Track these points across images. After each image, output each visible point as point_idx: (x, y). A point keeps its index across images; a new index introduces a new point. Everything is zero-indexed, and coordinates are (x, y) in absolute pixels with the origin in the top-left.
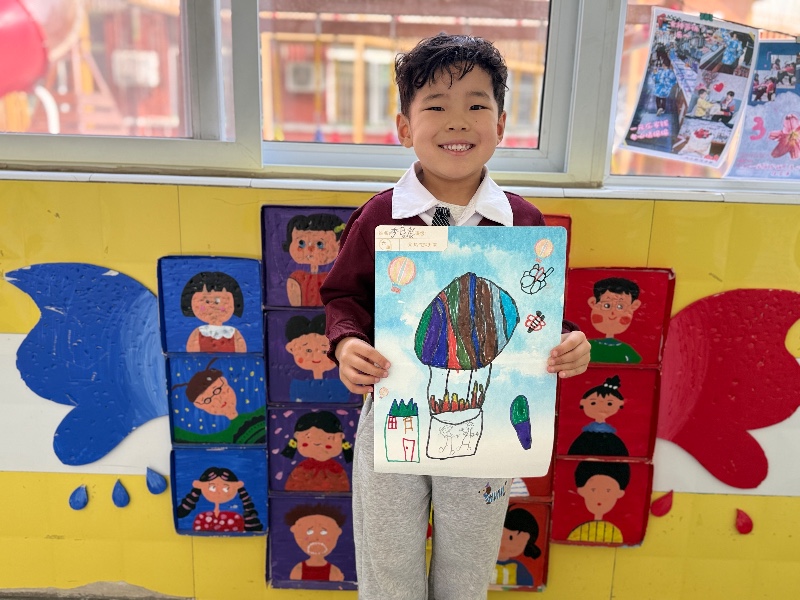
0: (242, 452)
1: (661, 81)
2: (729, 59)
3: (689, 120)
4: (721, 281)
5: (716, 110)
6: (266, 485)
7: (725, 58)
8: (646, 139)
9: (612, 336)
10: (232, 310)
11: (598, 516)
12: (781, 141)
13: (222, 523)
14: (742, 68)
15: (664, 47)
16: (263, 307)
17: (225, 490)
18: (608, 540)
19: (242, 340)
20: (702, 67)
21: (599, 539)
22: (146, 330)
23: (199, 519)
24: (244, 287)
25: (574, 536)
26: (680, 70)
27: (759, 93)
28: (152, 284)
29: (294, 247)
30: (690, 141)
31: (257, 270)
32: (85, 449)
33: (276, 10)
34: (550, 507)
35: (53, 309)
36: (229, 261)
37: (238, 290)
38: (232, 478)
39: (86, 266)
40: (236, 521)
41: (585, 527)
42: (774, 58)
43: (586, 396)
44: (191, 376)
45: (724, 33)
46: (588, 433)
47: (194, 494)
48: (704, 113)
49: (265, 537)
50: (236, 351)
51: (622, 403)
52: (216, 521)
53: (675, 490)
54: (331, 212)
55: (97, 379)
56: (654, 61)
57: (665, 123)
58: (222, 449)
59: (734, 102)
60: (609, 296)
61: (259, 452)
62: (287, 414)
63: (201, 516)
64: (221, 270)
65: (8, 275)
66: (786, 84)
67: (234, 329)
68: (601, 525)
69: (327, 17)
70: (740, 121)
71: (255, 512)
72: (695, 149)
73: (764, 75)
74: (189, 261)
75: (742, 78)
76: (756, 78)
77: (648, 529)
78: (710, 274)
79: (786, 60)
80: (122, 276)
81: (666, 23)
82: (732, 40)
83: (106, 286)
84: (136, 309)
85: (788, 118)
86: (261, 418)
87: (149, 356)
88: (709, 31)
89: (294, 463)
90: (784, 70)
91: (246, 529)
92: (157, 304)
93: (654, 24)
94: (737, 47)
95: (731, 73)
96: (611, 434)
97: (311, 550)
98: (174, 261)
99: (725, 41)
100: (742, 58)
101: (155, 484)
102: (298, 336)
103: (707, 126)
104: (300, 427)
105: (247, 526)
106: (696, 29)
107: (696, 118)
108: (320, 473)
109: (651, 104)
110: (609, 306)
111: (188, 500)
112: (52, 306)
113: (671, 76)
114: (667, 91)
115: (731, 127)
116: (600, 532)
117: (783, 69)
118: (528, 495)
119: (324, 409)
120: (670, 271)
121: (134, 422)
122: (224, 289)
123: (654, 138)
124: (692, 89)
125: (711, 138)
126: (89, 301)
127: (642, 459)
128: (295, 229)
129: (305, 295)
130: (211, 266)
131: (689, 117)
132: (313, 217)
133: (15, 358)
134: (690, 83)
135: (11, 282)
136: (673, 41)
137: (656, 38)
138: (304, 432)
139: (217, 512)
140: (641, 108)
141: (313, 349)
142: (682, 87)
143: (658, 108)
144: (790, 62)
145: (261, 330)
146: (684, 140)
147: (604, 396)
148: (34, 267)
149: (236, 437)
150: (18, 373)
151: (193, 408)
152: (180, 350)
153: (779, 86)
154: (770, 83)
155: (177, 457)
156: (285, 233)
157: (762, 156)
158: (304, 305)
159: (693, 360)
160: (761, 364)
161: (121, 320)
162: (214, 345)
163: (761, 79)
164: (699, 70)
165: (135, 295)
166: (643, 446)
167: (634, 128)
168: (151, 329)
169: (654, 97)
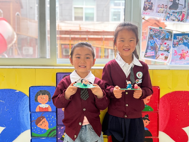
0: (50, 139)
1: (152, 42)
4: (171, 89)
5: (165, 49)
7: (166, 37)
8: (149, 56)
9: (146, 104)
10: (48, 100)
12: (181, 56)
15: (152, 35)
20: (161, 39)
22: (25, 106)
26: (156, 40)
28: (28, 94)
30: (160, 56)
32: (8, 139)
36: (47, 87)
37: (50, 95)
39: (11, 90)
42: (177, 37)
44: (37, 118)
48: (162, 50)
50: (49, 111)
55: (12, 120)
56: (149, 38)
57: (153, 52)
58: (44, 138)
59: (169, 47)
62: (62, 128)
66: (181, 43)
67: (48, 105)
72: (161, 58)
73: (175, 41)
76: (174, 41)
78: (168, 87)
80: (20, 92)
81: (152, 29)
82: (167, 33)
83: (16, 94)
84: (23, 101)
85: (182, 50)
86: (55, 129)
87: (26, 113)
88: (162, 31)
92: (28, 99)
93: (149, 29)
94: (168, 34)
95: (168, 40)
96: (147, 130)
100: (170, 37)
106: (159, 31)
107: (161, 51)
109: (150, 48)
112: (1, 100)
113: (154, 41)
114: (153, 45)
115: (169, 52)
121: (21, 131)
122: (46, 95)
123: (151, 56)
125: (164, 55)
126: (11, 99)
131: (159, 51)
134: (159, 43)
136: (154, 33)
137: (149, 33)
140: (147, 49)
142: (157, 44)
143: (151, 49)
144: (181, 38)
146: (158, 56)
147: (145, 120)
149: (48, 135)
152: (34, 111)
153: (179, 43)
154: (177, 42)
155: (32, 141)
157: (177, 59)
159: (166, 110)
160: (183, 110)
161: (19, 104)
162: (43, 110)
163: (175, 42)
164: (160, 40)
165: (23, 97)
166: (156, 133)
167: (146, 54)
168: (27, 106)
169: (150, 46)
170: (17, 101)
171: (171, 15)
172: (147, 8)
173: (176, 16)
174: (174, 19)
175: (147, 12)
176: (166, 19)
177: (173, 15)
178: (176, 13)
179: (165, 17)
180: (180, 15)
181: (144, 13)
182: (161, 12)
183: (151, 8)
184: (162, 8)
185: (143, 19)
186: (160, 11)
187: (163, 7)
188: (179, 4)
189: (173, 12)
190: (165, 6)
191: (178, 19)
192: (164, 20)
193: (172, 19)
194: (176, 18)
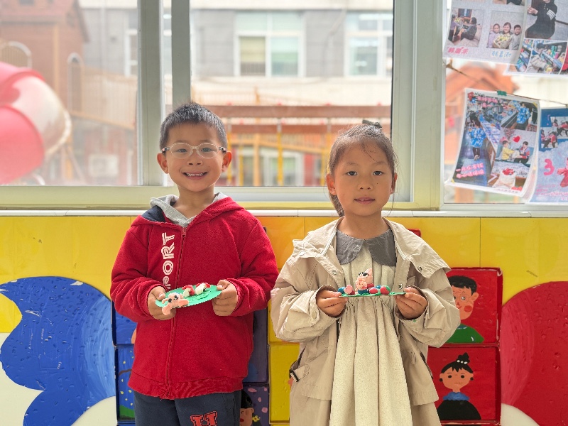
1: (475, 136)
2: (521, 120)
4: (537, 276)
5: (517, 155)
7: (519, 119)
8: (468, 177)
12: (566, 175)
14: (531, 125)
15: (474, 114)
20: (503, 126)
22: (101, 327)
26: (488, 128)
28: (107, 291)
30: (500, 177)
35: (31, 312)
39: (59, 279)
42: (553, 119)
48: (508, 157)
51: (472, 375)
55: (62, 368)
57: (481, 165)
59: (528, 149)
60: (454, 290)
66: (563, 136)
70: (536, 159)
72: (504, 182)
73: (547, 130)
75: (532, 132)
76: (542, 132)
78: (528, 271)
80: (85, 284)
81: (474, 98)
82: (522, 107)
83: (73, 294)
84: (94, 312)
87: (102, 348)
88: (505, 102)
92: (111, 306)
93: (466, 96)
94: (526, 112)
95: (524, 129)
96: (466, 401)
99: (517, 109)
103: (511, 166)
106: (496, 101)
107: (503, 161)
109: (469, 153)
112: (31, 310)
113: (482, 132)
114: (480, 143)
115: (529, 166)
117: (560, 126)
120: (498, 270)
121: (88, 402)
123: (474, 176)
125: (514, 175)
126: (59, 306)
127: (492, 422)
131: (498, 161)
134: (496, 137)
135: (1, 292)
136: (481, 109)
137: (468, 108)
140: (462, 155)
142: (490, 140)
143: (475, 155)
144: (564, 121)
146: (495, 177)
147: (457, 371)
148: (20, 281)
152: (126, 343)
157: (554, 186)
159: (523, 338)
161: (82, 320)
163: (546, 133)
164: (501, 128)
165: (94, 300)
166: (492, 410)
167: (459, 170)
168: (105, 326)
169: (471, 147)
170: (78, 312)
171: (531, 55)
172: (460, 34)
173: (549, 57)
174: (543, 65)
175: (460, 48)
176: (516, 67)
177: (540, 55)
178: (549, 47)
179: (513, 61)
180: (559, 55)
181: (451, 50)
182: (503, 45)
183: (470, 36)
184: (504, 33)
185: (449, 66)
186: (500, 42)
187: (509, 32)
188: (556, 23)
189: (540, 46)
190: (513, 26)
191: (555, 65)
192: (511, 68)
193: (535, 67)
194: (547, 62)
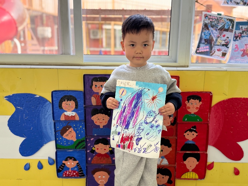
0: (78, 152)
1: (206, 34)
2: (227, 27)
3: (215, 46)
4: (227, 95)
5: (223, 43)
6: (85, 162)
7: (226, 27)
8: (202, 52)
9: (193, 113)
10: (75, 107)
11: (190, 170)
12: (244, 52)
13: (72, 174)
14: (231, 30)
15: (207, 24)
16: (84, 106)
17: (73, 164)
18: (194, 178)
19: (78, 116)
21: (191, 178)
22: (48, 114)
23: (64, 173)
24: (78, 100)
25: (183, 177)
26: (212, 31)
27: (236, 37)
28: (50, 99)
29: (93, 87)
30: (215, 52)
31: (82, 94)
32: (29, 151)
33: (87, 14)
34: (175, 168)
35: (19, 108)
36: (73, 92)
37: (76, 101)
38: (75, 160)
39: (29, 94)
40: (76, 173)
41: (187, 173)
43: (186, 132)
44: (62, 128)
45: (225, 19)
46: (186, 144)
47: (63, 165)
48: (220, 44)
49: (85, 179)
50: (76, 120)
51: (197, 134)
52: (70, 174)
53: (214, 162)
54: (105, 76)
55: (33, 129)
56: (203, 28)
57: (208, 47)
58: (72, 151)
59: (229, 40)
60: (191, 101)
61: (83, 151)
62: (92, 139)
63: (65, 172)
64: (71, 95)
65: (5, 97)
67: (75, 113)
68: (191, 173)
69: (103, 16)
70: (231, 46)
71: (82, 170)
72: (217, 54)
73: (238, 32)
74: (61, 92)
75: (231, 33)
76: (235, 33)
77: (206, 174)
78: (223, 93)
79: (244, 27)
80: (40, 97)
81: (207, 16)
82: (227, 21)
83: (36, 100)
84: (45, 107)
85: (246, 45)
86: (84, 141)
87: (49, 122)
88: (220, 19)
89: (94, 155)
90: (244, 30)
91: (80, 176)
92: (51, 105)
93: (203, 16)
94: (229, 23)
95: (228, 31)
96: (194, 144)
97: (100, 182)
98: (56, 92)
99: (225, 22)
100: (231, 27)
101: (51, 162)
102: (95, 115)
103: (220, 47)
104: (96, 143)
105: (80, 175)
106: (216, 18)
107: (217, 45)
108: (102, 158)
109: (203, 41)
110: (192, 104)
111: (61, 167)
112: (19, 106)
113: (209, 33)
114: (208, 37)
115: (228, 48)
116: (191, 175)
118: (168, 164)
119: (104, 138)
120: (211, 92)
121: (44, 142)
122: (72, 100)
123: (204, 52)
124: (216, 36)
125: (222, 51)
126: (30, 105)
127: (204, 152)
128: (94, 81)
129: (97, 102)
130: (68, 93)
131: (215, 45)
132: (99, 78)
133: (7, 123)
134: (215, 35)
135: (6, 99)
136: (209, 22)
137: (204, 21)
138: (97, 145)
139: (70, 170)
140: (200, 42)
141: (100, 119)
142: (212, 36)
143: (205, 42)
144: (246, 28)
145: (84, 113)
146: (214, 52)
147: (191, 132)
148: (13, 95)
149: (76, 147)
150: (8, 128)
151: (62, 138)
152: (58, 120)
153: (243, 35)
154: (240, 34)
155: (58, 153)
156: (91, 83)
157: (238, 57)
158: (97, 105)
159: (219, 120)
160: (240, 121)
161: (40, 111)
162: (69, 118)
163: (237, 33)
164: (218, 31)
165: (45, 103)
166: (204, 148)
167: (198, 49)
169: (204, 39)
170: (38, 108)
191: (244, 1)
193: (235, 2)
